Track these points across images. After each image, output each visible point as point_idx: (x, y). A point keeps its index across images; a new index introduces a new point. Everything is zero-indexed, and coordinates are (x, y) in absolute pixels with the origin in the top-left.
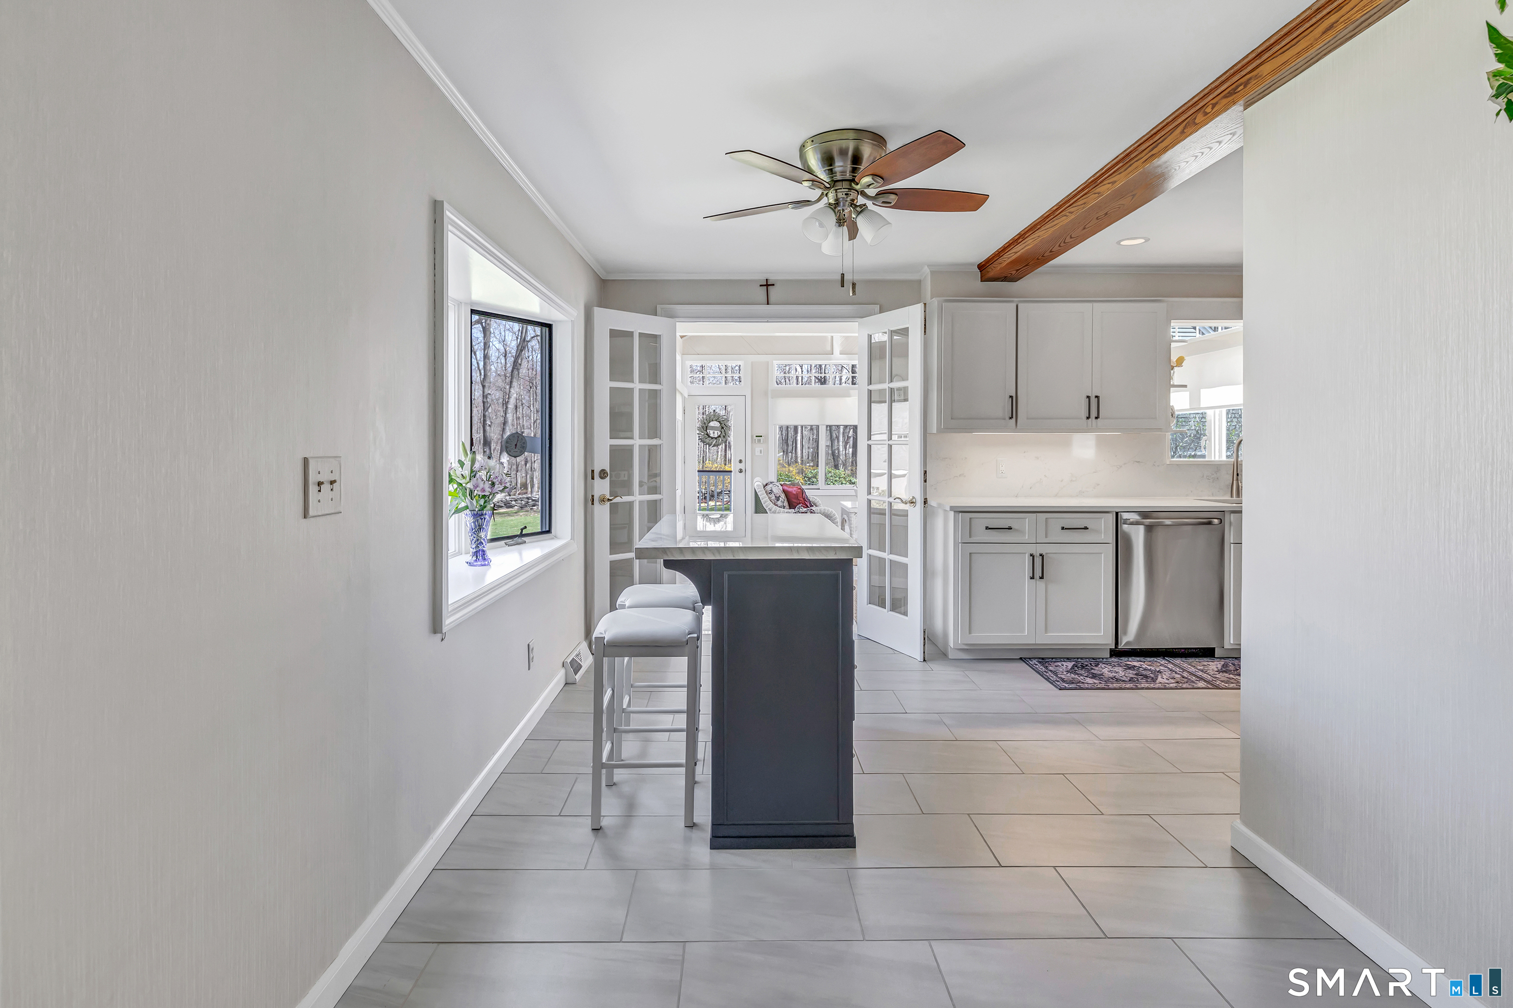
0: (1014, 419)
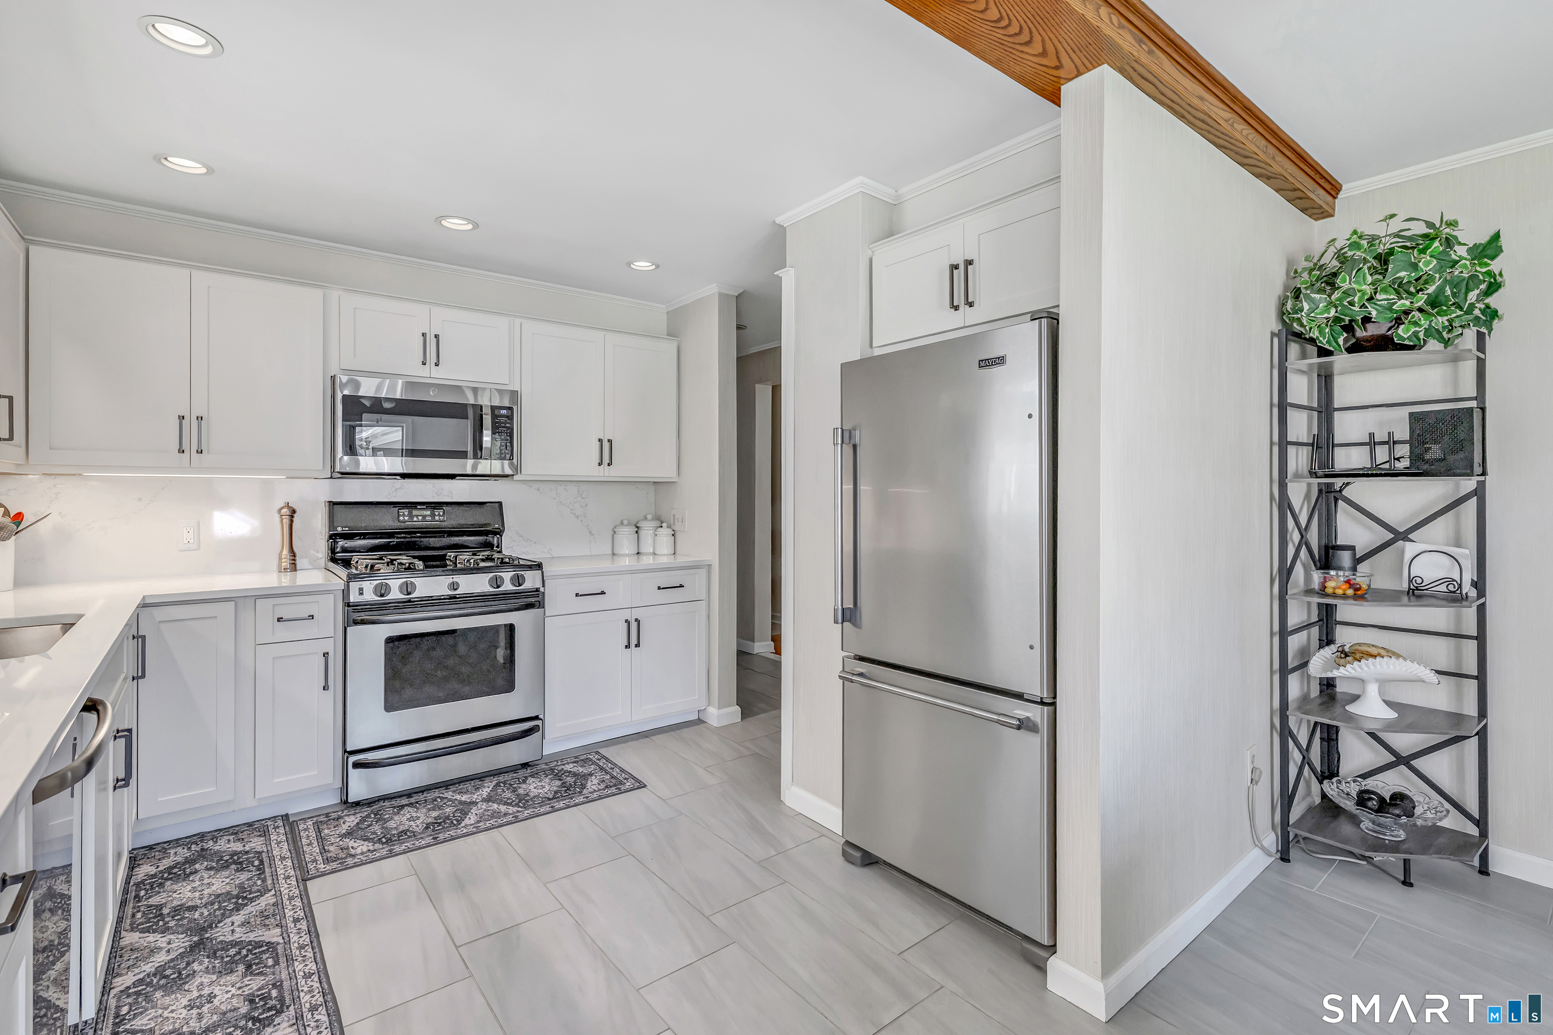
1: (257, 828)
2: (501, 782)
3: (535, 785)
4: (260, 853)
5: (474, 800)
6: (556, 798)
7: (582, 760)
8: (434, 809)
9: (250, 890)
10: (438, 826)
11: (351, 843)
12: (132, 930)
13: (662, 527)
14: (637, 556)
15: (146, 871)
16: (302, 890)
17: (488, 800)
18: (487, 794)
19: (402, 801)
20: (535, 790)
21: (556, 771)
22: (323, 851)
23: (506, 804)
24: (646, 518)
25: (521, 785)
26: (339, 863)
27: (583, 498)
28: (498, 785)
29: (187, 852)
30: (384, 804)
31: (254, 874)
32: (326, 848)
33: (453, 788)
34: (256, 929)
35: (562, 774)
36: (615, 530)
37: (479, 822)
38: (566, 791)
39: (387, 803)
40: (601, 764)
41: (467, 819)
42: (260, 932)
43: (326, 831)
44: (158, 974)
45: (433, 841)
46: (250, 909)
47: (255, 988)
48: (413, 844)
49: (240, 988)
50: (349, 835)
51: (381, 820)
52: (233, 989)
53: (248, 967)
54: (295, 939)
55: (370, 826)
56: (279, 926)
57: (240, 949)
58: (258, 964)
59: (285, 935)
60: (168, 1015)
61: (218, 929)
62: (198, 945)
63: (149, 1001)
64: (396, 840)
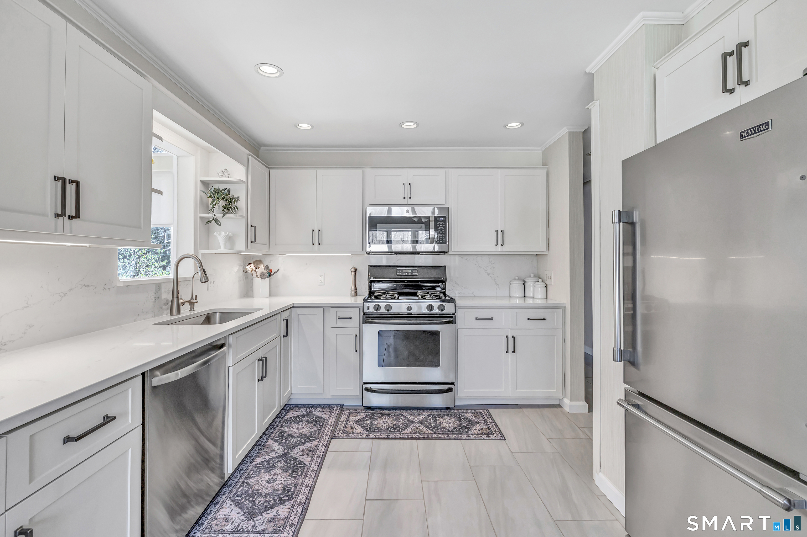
1: (330, 408)
2: (431, 414)
3: (446, 421)
4: (325, 420)
5: (415, 420)
6: (452, 432)
7: (477, 413)
8: (395, 420)
9: (313, 436)
10: (393, 430)
11: (356, 427)
12: (272, 439)
13: (538, 282)
14: (524, 298)
15: (290, 415)
16: (328, 443)
17: (420, 422)
18: (422, 419)
19: (386, 412)
20: (445, 424)
21: (461, 416)
22: (345, 427)
23: (428, 427)
24: (530, 276)
25: (440, 419)
26: (347, 435)
27: (492, 264)
28: (429, 415)
29: (305, 411)
30: (378, 411)
31: (318, 429)
32: (347, 425)
33: (409, 411)
34: (304, 455)
35: (463, 419)
36: (511, 282)
37: (410, 433)
38: (460, 429)
39: (379, 411)
40: (486, 418)
41: (406, 430)
42: (304, 457)
43: (351, 417)
44: (268, 462)
45: (386, 436)
46: (308, 445)
47: (289, 483)
48: (378, 436)
49: (285, 481)
50: (358, 422)
51: (373, 419)
52: (283, 480)
53: (292, 472)
54: (313, 466)
55: (367, 420)
56: (312, 457)
57: (295, 462)
58: (296, 472)
59: (311, 462)
60: (259, 481)
61: (294, 450)
62: (285, 454)
63: (259, 472)
64: (372, 431)
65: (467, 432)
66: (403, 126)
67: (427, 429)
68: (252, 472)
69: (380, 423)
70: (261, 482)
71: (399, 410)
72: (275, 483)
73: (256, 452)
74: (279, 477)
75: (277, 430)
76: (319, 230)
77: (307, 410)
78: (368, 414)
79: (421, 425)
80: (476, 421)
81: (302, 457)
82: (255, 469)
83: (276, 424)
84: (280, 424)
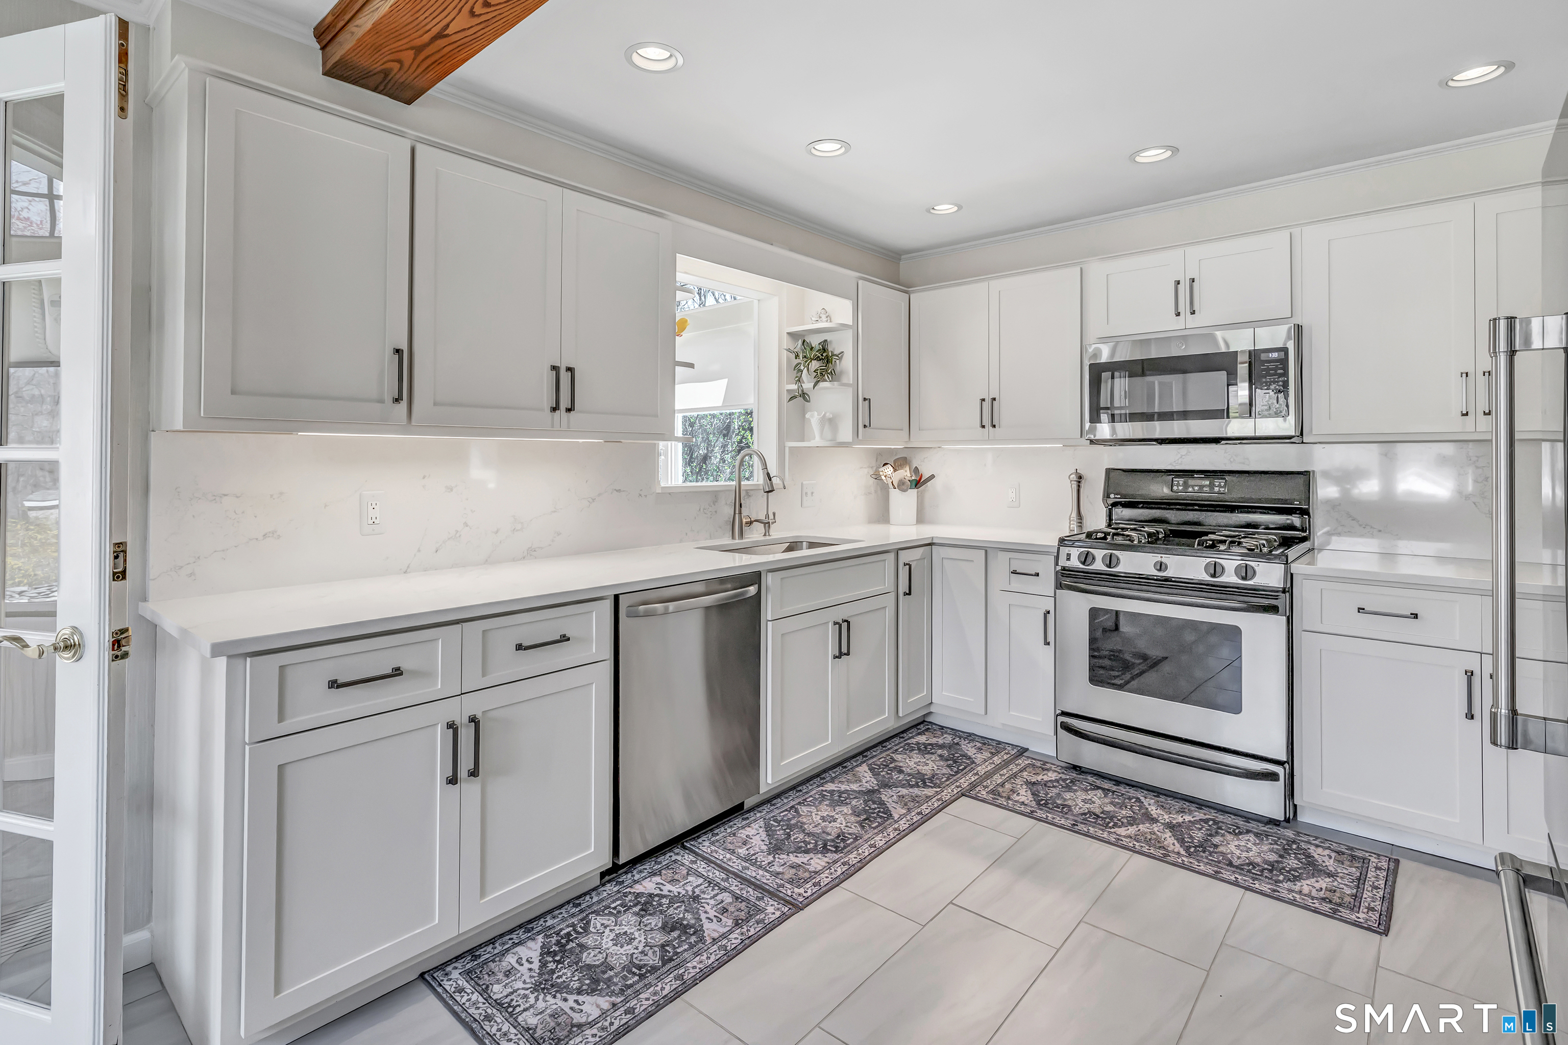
0: (404, 403)
1: (999, 747)
2: (1214, 821)
3: (1242, 844)
4: (973, 762)
5: (1160, 818)
6: (1238, 868)
7: (1355, 855)
8: (1115, 804)
9: (934, 780)
11: (1022, 791)
12: (868, 765)
15: (920, 739)
16: (952, 799)
18: (1181, 821)
19: (1105, 784)
20: (1233, 848)
21: (1294, 848)
22: (1002, 784)
23: (1181, 840)
25: (1228, 835)
26: (993, 798)
28: (1206, 819)
29: (950, 739)
30: (1090, 778)
31: (951, 773)
32: (1006, 783)
33: (1162, 799)
34: (899, 803)
35: (1295, 853)
37: (1129, 837)
38: (1265, 869)
39: (1092, 779)
40: (1373, 873)
41: (1123, 829)
42: (897, 806)
43: (1026, 773)
44: (841, 793)
45: (1070, 825)
46: (916, 791)
47: (850, 832)
48: (1054, 818)
49: (847, 826)
50: (1030, 784)
51: (1068, 788)
52: (844, 824)
53: (865, 819)
54: (902, 822)
55: (1054, 787)
56: (909, 810)
57: (879, 808)
58: (870, 821)
59: (902, 817)
60: (813, 814)
61: (890, 791)
62: (871, 792)
63: (820, 803)
64: (1049, 808)
65: (1277, 881)
66: (1138, 159)
67: (1175, 841)
68: (811, 799)
69: (1076, 799)
70: (814, 816)
71: (1139, 789)
72: (832, 823)
73: (833, 775)
74: (843, 819)
75: (884, 755)
76: (994, 399)
77: (954, 739)
78: (1064, 776)
79: (1166, 830)
80: (1331, 871)
81: (894, 805)
82: (817, 796)
83: (889, 747)
84: (895, 748)
